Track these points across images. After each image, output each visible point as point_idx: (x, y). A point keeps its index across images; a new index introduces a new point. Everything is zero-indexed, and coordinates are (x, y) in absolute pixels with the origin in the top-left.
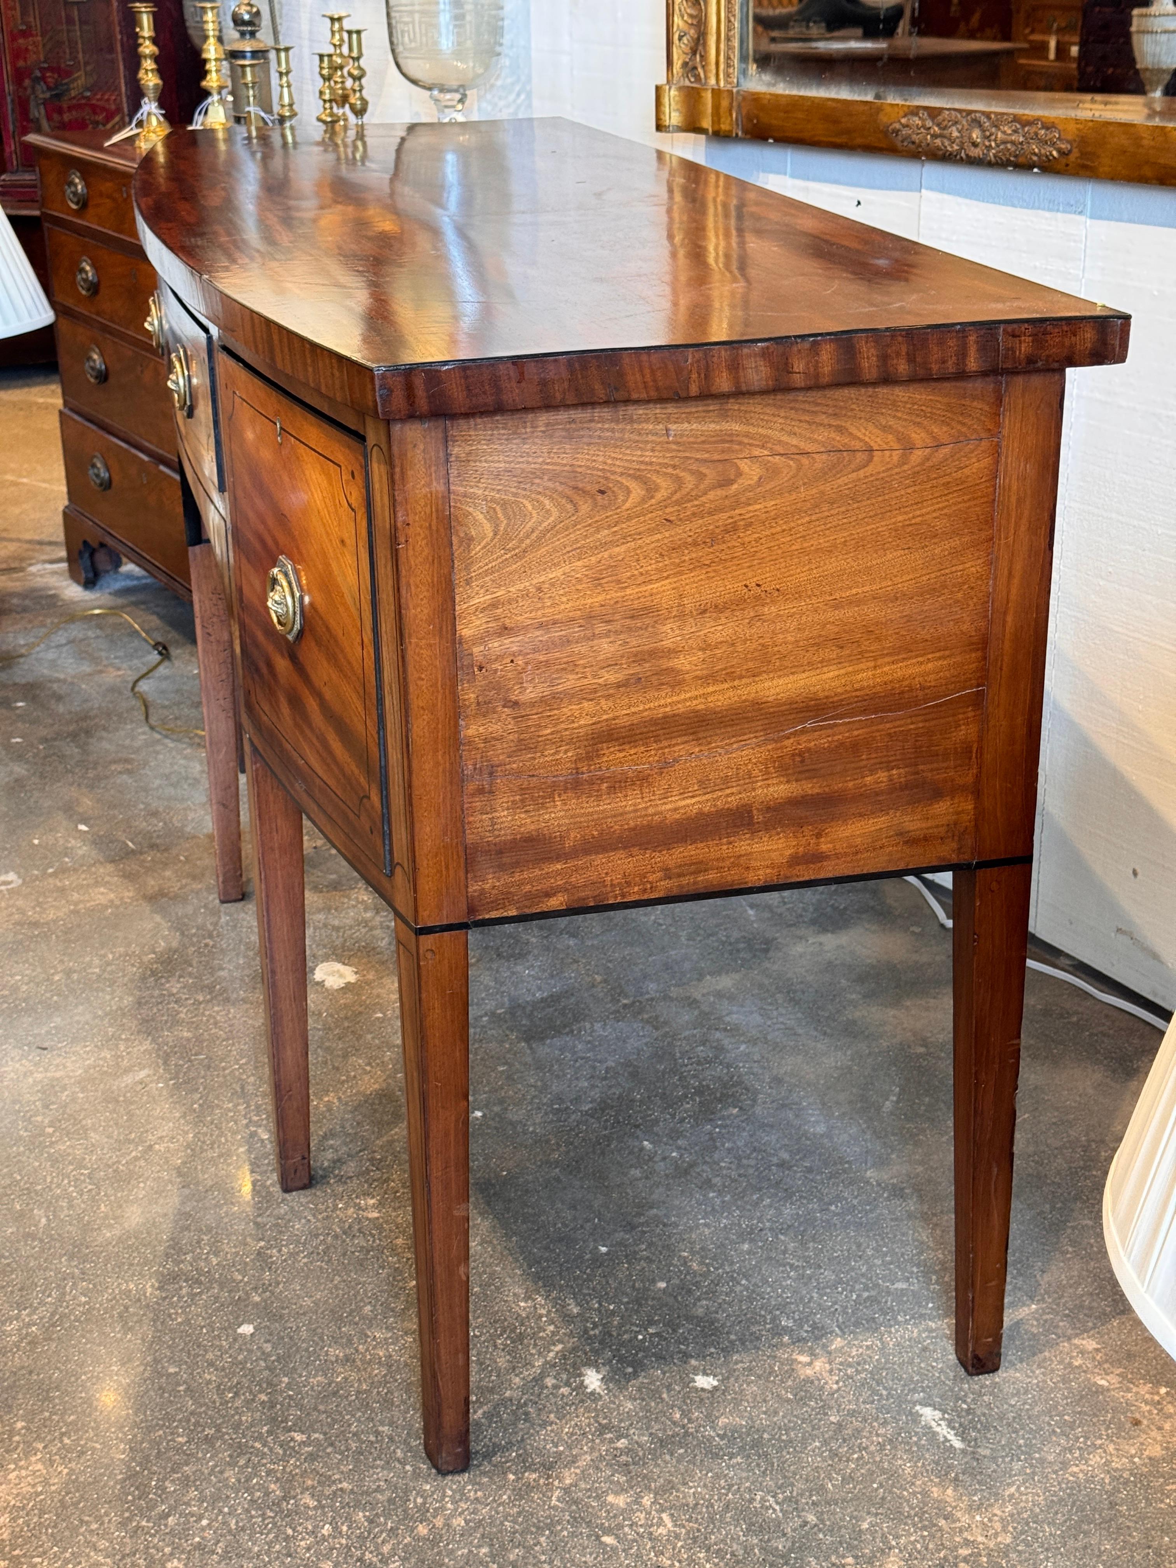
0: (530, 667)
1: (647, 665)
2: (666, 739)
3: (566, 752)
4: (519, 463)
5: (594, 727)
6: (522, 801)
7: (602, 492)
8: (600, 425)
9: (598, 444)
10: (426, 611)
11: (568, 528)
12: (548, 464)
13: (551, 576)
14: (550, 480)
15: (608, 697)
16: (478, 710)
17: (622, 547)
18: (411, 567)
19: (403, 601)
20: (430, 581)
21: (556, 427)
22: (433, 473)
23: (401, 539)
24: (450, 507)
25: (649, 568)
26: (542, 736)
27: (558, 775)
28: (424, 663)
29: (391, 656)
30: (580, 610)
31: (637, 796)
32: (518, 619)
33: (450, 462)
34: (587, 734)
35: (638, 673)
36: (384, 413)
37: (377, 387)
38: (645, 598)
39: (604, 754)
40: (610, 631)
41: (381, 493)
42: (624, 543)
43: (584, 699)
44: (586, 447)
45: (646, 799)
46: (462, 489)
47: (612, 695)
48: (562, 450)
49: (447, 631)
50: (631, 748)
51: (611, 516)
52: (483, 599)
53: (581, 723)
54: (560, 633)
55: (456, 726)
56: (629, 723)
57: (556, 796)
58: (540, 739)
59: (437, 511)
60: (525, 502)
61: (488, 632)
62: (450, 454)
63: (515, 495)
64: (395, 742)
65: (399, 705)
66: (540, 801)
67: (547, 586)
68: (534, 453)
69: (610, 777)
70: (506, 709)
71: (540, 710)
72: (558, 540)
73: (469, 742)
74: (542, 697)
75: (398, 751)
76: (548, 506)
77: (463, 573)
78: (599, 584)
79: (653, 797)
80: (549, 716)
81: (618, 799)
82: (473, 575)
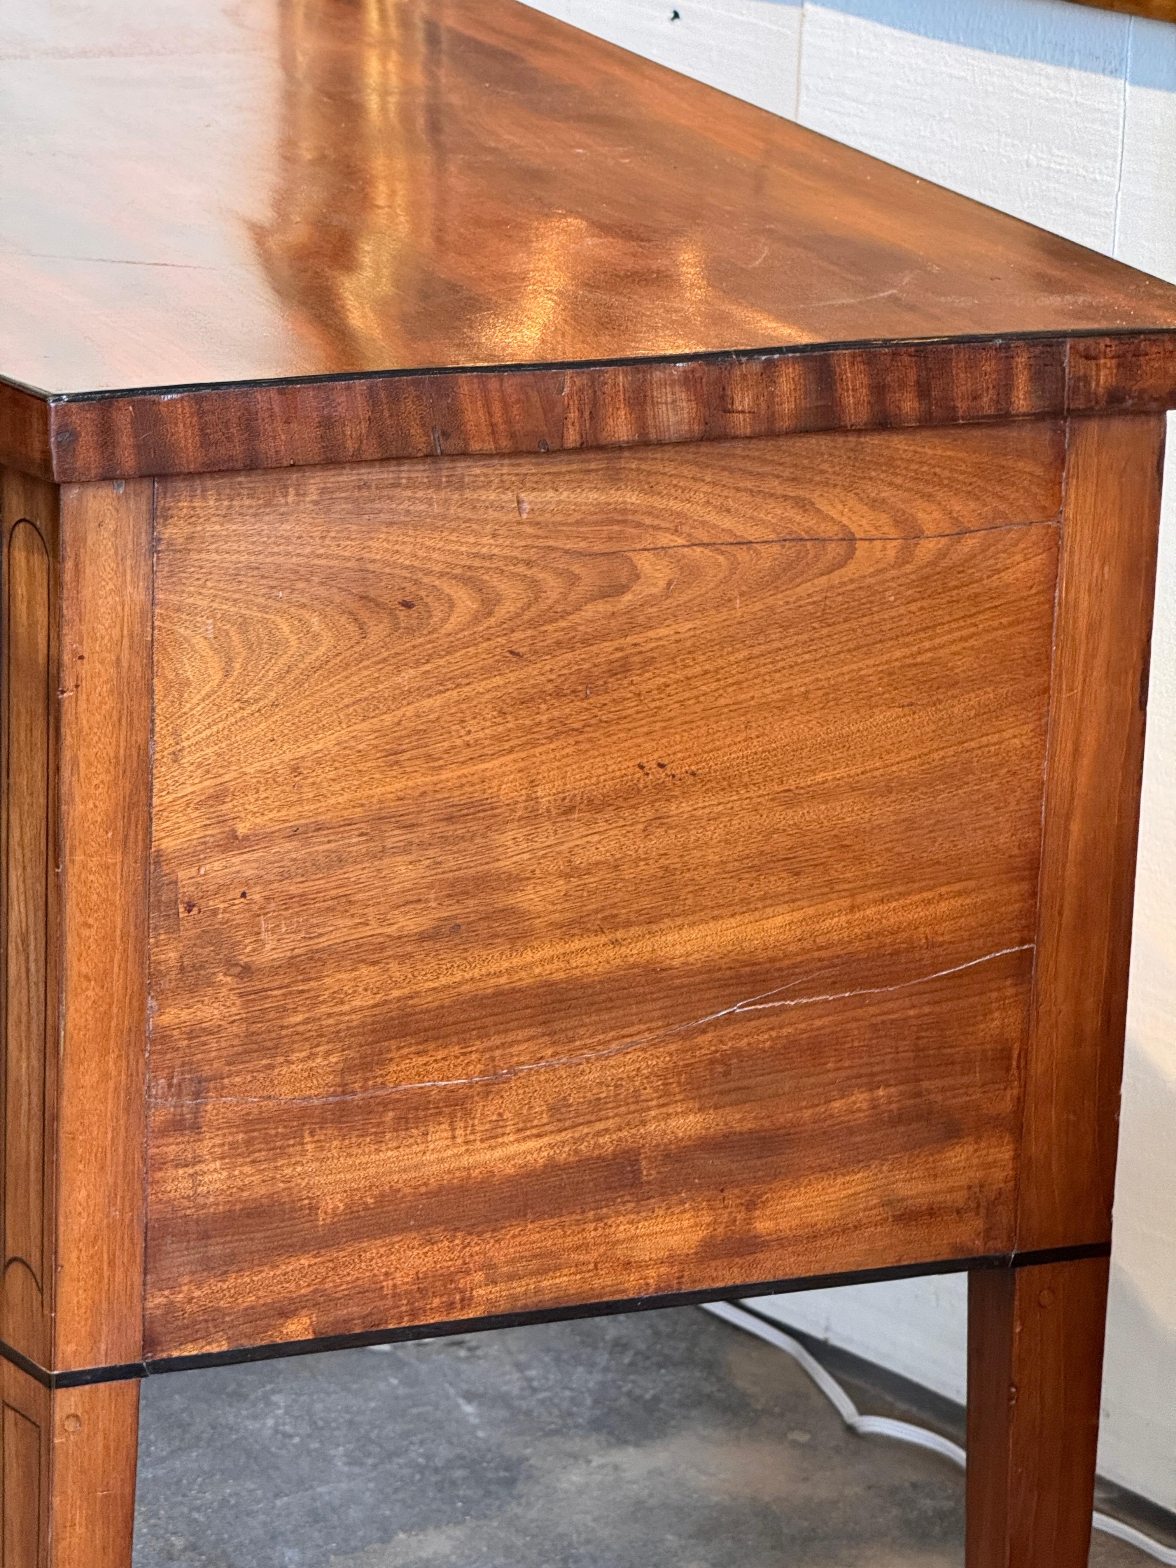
0: (273, 906)
1: (471, 902)
2: (498, 1032)
3: (328, 1054)
4: (273, 554)
5: (377, 1011)
6: (248, 1143)
7: (407, 605)
8: (409, 493)
9: (405, 524)
10: (102, 807)
11: (348, 665)
12: (319, 556)
13: (316, 747)
14: (322, 583)
15: (402, 958)
16: (181, 980)
17: (438, 697)
18: (81, 731)
19: (64, 789)
20: (112, 755)
21: (337, 495)
22: (128, 571)
23: (69, 682)
24: (153, 628)
25: (481, 734)
26: (287, 1027)
27: (310, 1097)
28: (95, 897)
29: (29, 882)
30: (362, 805)
31: (445, 1134)
32: (258, 820)
33: (158, 552)
34: (363, 1025)
35: (455, 917)
36: (64, 472)
37: (53, 428)
38: (473, 785)
39: (391, 1059)
40: (411, 843)
41: (29, 602)
42: (441, 692)
43: (363, 961)
44: (385, 530)
45: (459, 1140)
46: (174, 598)
47: (410, 955)
48: (345, 533)
49: (136, 842)
50: (436, 1049)
51: (421, 645)
52: (200, 786)
53: (354, 1003)
54: (327, 847)
55: (142, 1009)
56: (436, 1004)
57: (306, 1134)
58: (284, 1032)
59: (131, 636)
60: (279, 620)
61: (205, 843)
62: (159, 540)
63: (263, 609)
64: (28, 1038)
65: (42, 971)
66: (278, 1144)
67: (309, 764)
68: (299, 538)
69: (398, 1100)
70: (229, 979)
71: (286, 981)
72: (331, 685)
73: (163, 1037)
74: (292, 958)
75: (33, 1054)
76: (316, 628)
77: (170, 740)
78: (396, 762)
79: (472, 1137)
80: (303, 991)
81: (411, 1140)
82: (185, 744)
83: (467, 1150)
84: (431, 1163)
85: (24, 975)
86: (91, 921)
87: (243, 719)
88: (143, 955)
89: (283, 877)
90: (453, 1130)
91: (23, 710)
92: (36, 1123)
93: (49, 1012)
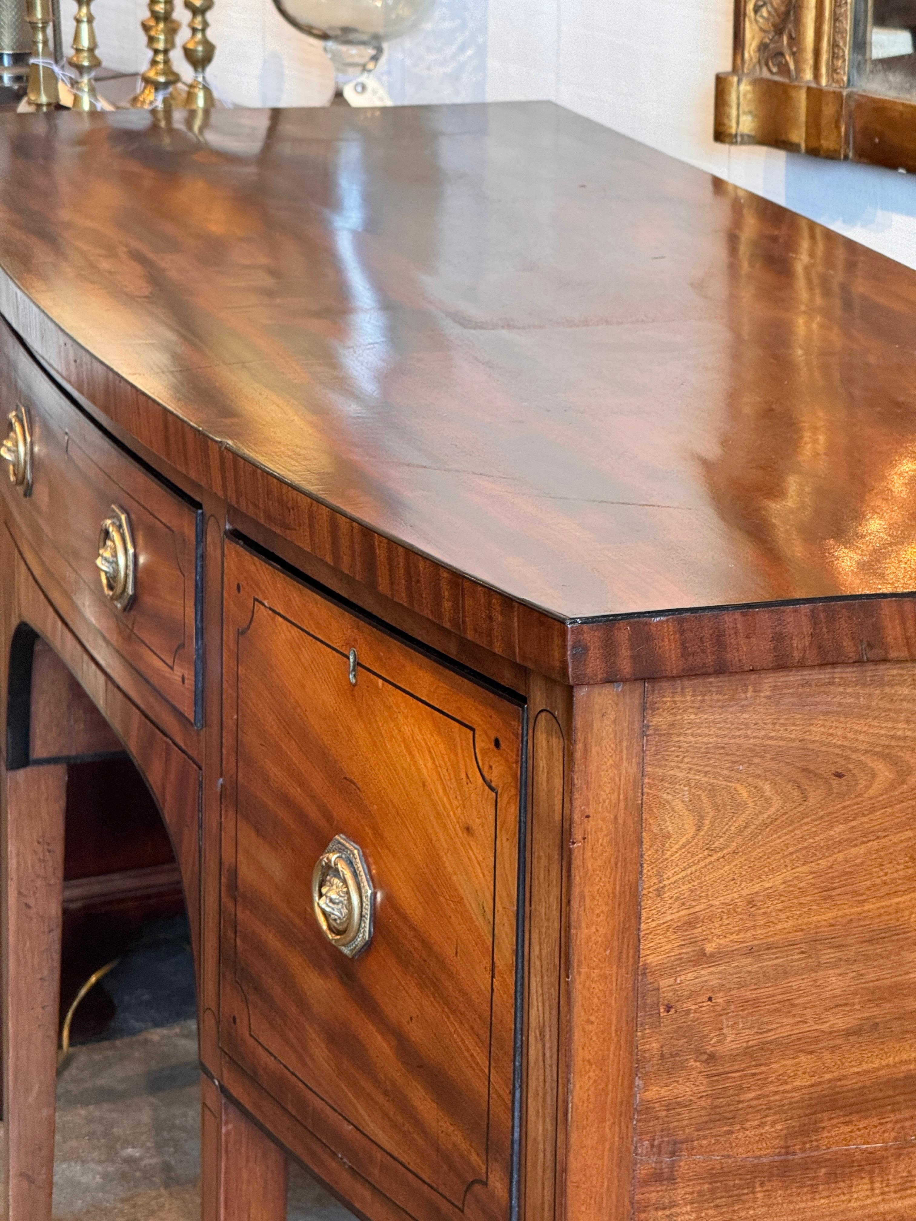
0: (732, 1007)
1: (887, 1006)
2: (908, 1107)
3: (774, 1123)
4: (734, 737)
5: (813, 1090)
6: (712, 1191)
7: (839, 775)
8: (841, 689)
9: (838, 713)
10: (602, 931)
11: (792, 822)
12: (771, 738)
13: (767, 885)
14: (772, 759)
15: (833, 1049)
16: (661, 1064)
17: (862, 846)
18: (586, 873)
19: (574, 917)
20: (610, 890)
21: (785, 691)
22: (625, 752)
23: (578, 835)
24: (642, 794)
25: (896, 875)
26: (743, 1102)
27: (760, 1156)
28: (596, 1000)
29: (545, 989)
30: (803, 930)
31: (865, 1187)
32: (721, 942)
33: (647, 736)
34: (802, 1100)
35: (875, 1017)
36: (576, 677)
37: (570, 644)
38: (890, 914)
39: (824, 1128)
40: (840, 960)
41: (548, 773)
42: (864, 843)
43: (801, 1051)
44: (822, 718)
45: (877, 1192)
46: (660, 771)
47: (839, 1047)
48: (791, 721)
49: (628, 958)
50: (859, 1120)
51: (848, 806)
52: (678, 915)
53: (795, 1084)
54: (775, 962)
55: (631, 1087)
56: (860, 1085)
57: (757, 1185)
58: (740, 1106)
59: (626, 799)
60: (739, 787)
61: (681, 959)
62: (648, 726)
63: (727, 778)
64: (544, 1107)
65: (555, 1057)
66: (736, 1192)
67: (761, 898)
68: (755, 724)
69: (830, 1160)
70: (698, 1064)
71: (743, 1066)
72: (779, 837)
73: (647, 1109)
74: (747, 1048)
75: (548, 1120)
76: (768, 793)
77: (654, 880)
78: (830, 897)
79: (886, 1189)
80: (754, 1074)
81: (839, 1191)
82: (666, 883)
83: (883, 1200)
84: (854, 1209)
85: (541, 1058)
86: (593, 1019)
87: (710, 863)
88: (632, 1044)
89: (741, 985)
90: (872, 1183)
91: (542, 854)
92: (549, 1174)
93: (560, 1088)
